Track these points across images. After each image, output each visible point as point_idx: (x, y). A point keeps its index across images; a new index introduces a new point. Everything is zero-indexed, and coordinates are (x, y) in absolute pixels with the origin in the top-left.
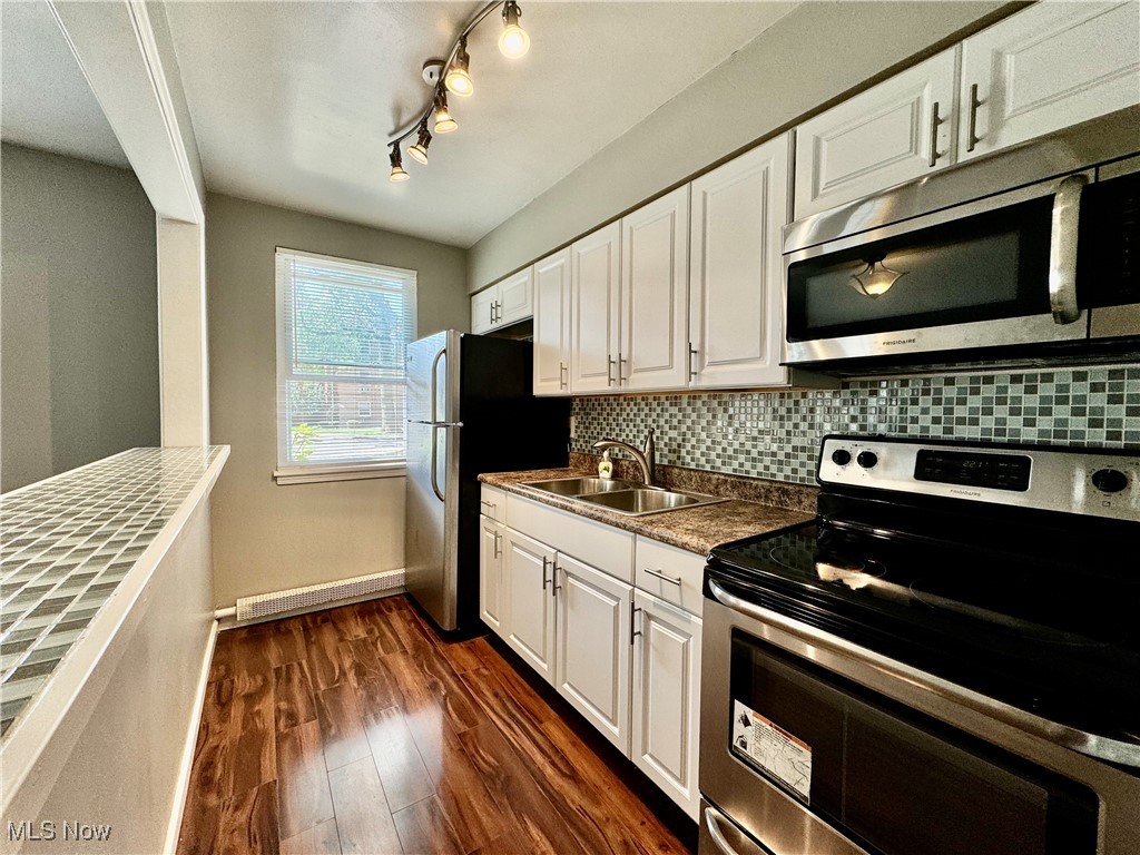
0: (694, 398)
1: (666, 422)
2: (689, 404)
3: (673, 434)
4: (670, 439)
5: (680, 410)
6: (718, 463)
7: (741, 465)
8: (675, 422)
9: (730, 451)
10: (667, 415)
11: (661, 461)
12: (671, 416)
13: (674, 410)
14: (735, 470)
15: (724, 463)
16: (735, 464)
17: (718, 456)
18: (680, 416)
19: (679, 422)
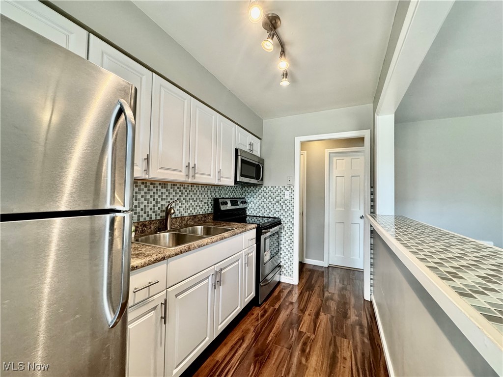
0: (174, 185)
1: (159, 196)
2: (171, 188)
3: (163, 202)
4: (162, 205)
5: (167, 190)
6: (183, 212)
7: (191, 211)
8: (164, 196)
9: (187, 207)
10: (159, 193)
11: (156, 218)
12: (162, 193)
13: (164, 190)
14: (189, 214)
15: (185, 212)
16: (189, 211)
17: (183, 209)
18: (167, 193)
19: (167, 196)
